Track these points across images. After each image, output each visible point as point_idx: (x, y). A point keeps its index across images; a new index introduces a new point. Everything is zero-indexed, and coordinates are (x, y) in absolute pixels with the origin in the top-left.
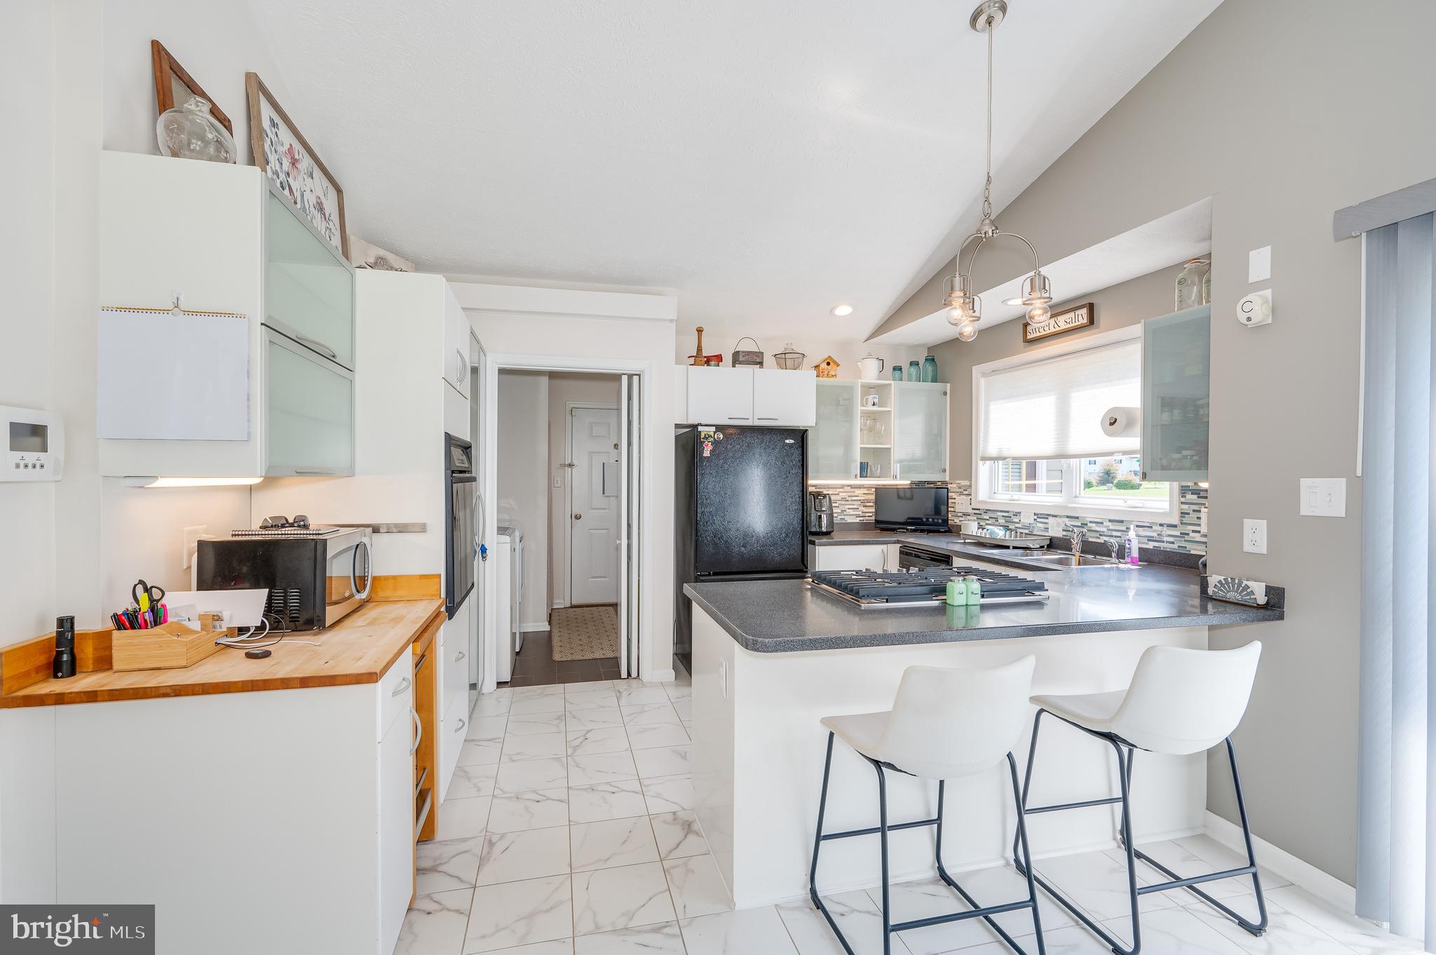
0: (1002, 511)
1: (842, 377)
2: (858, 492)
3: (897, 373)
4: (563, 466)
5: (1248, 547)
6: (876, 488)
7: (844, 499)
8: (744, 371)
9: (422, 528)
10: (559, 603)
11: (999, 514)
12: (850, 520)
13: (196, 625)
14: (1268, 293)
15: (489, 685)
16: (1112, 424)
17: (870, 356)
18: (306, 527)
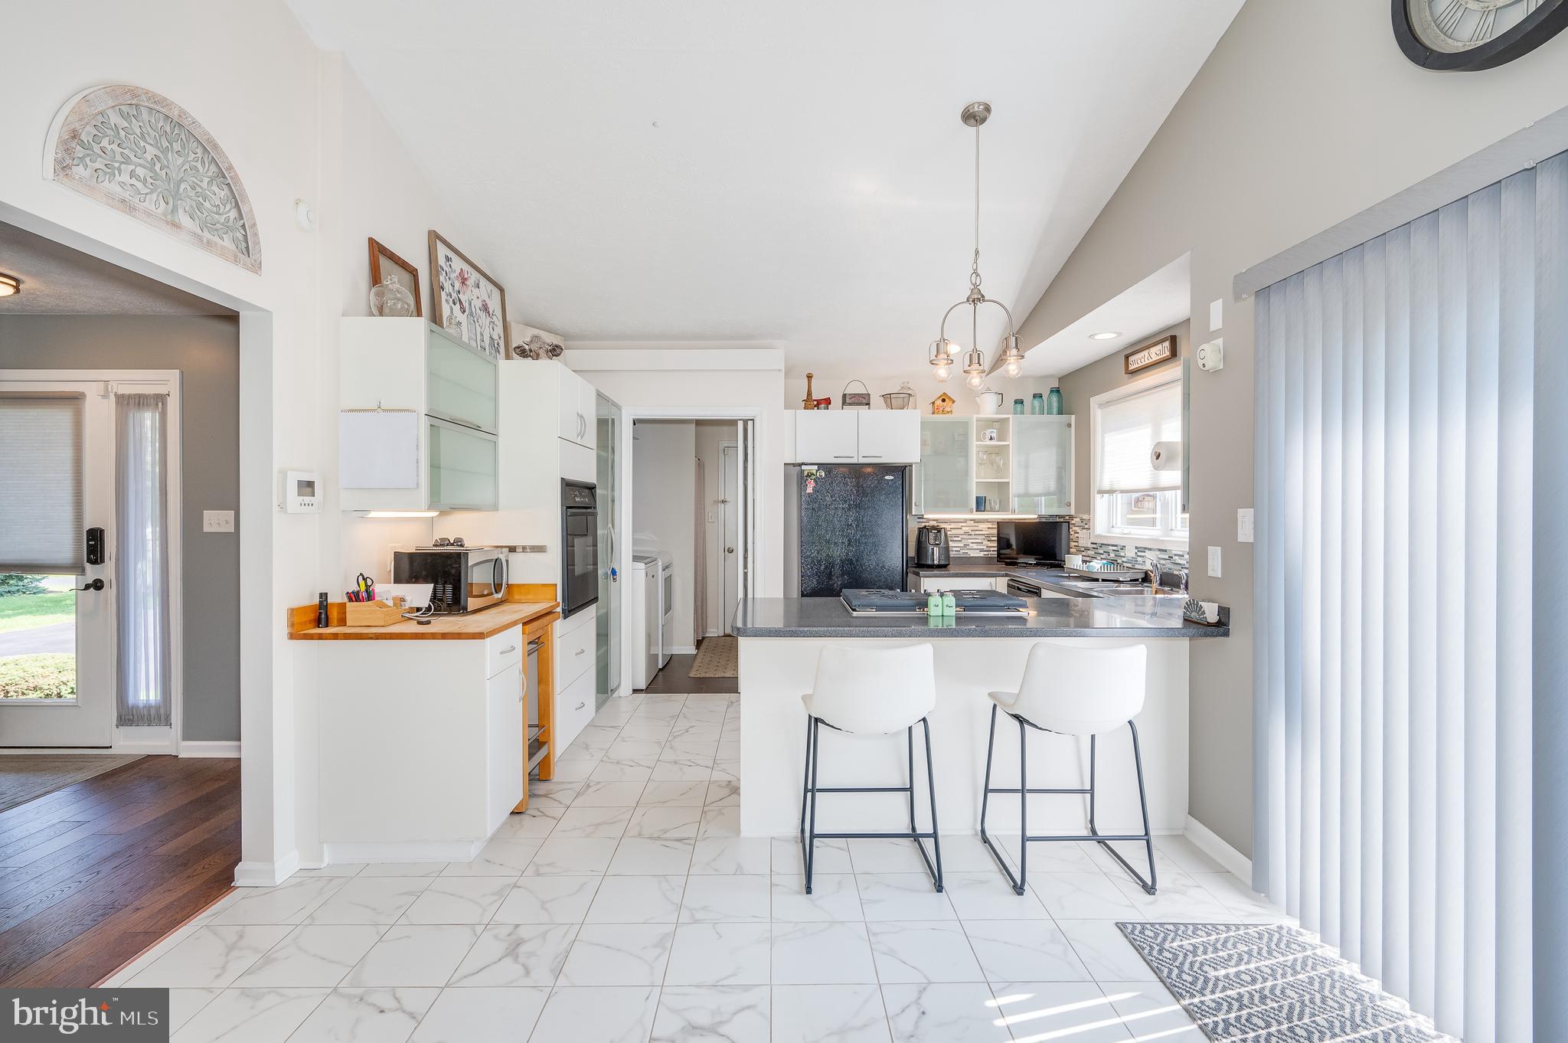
0: (1113, 545)
1: (959, 412)
2: (982, 526)
3: (1019, 406)
4: (717, 502)
5: (1210, 573)
6: (998, 523)
7: (966, 533)
8: (851, 412)
9: (540, 549)
10: (712, 632)
11: (1111, 548)
12: (973, 554)
13: (390, 603)
14: (1220, 341)
15: (625, 689)
16: (1158, 458)
17: (988, 390)
18: (462, 546)
